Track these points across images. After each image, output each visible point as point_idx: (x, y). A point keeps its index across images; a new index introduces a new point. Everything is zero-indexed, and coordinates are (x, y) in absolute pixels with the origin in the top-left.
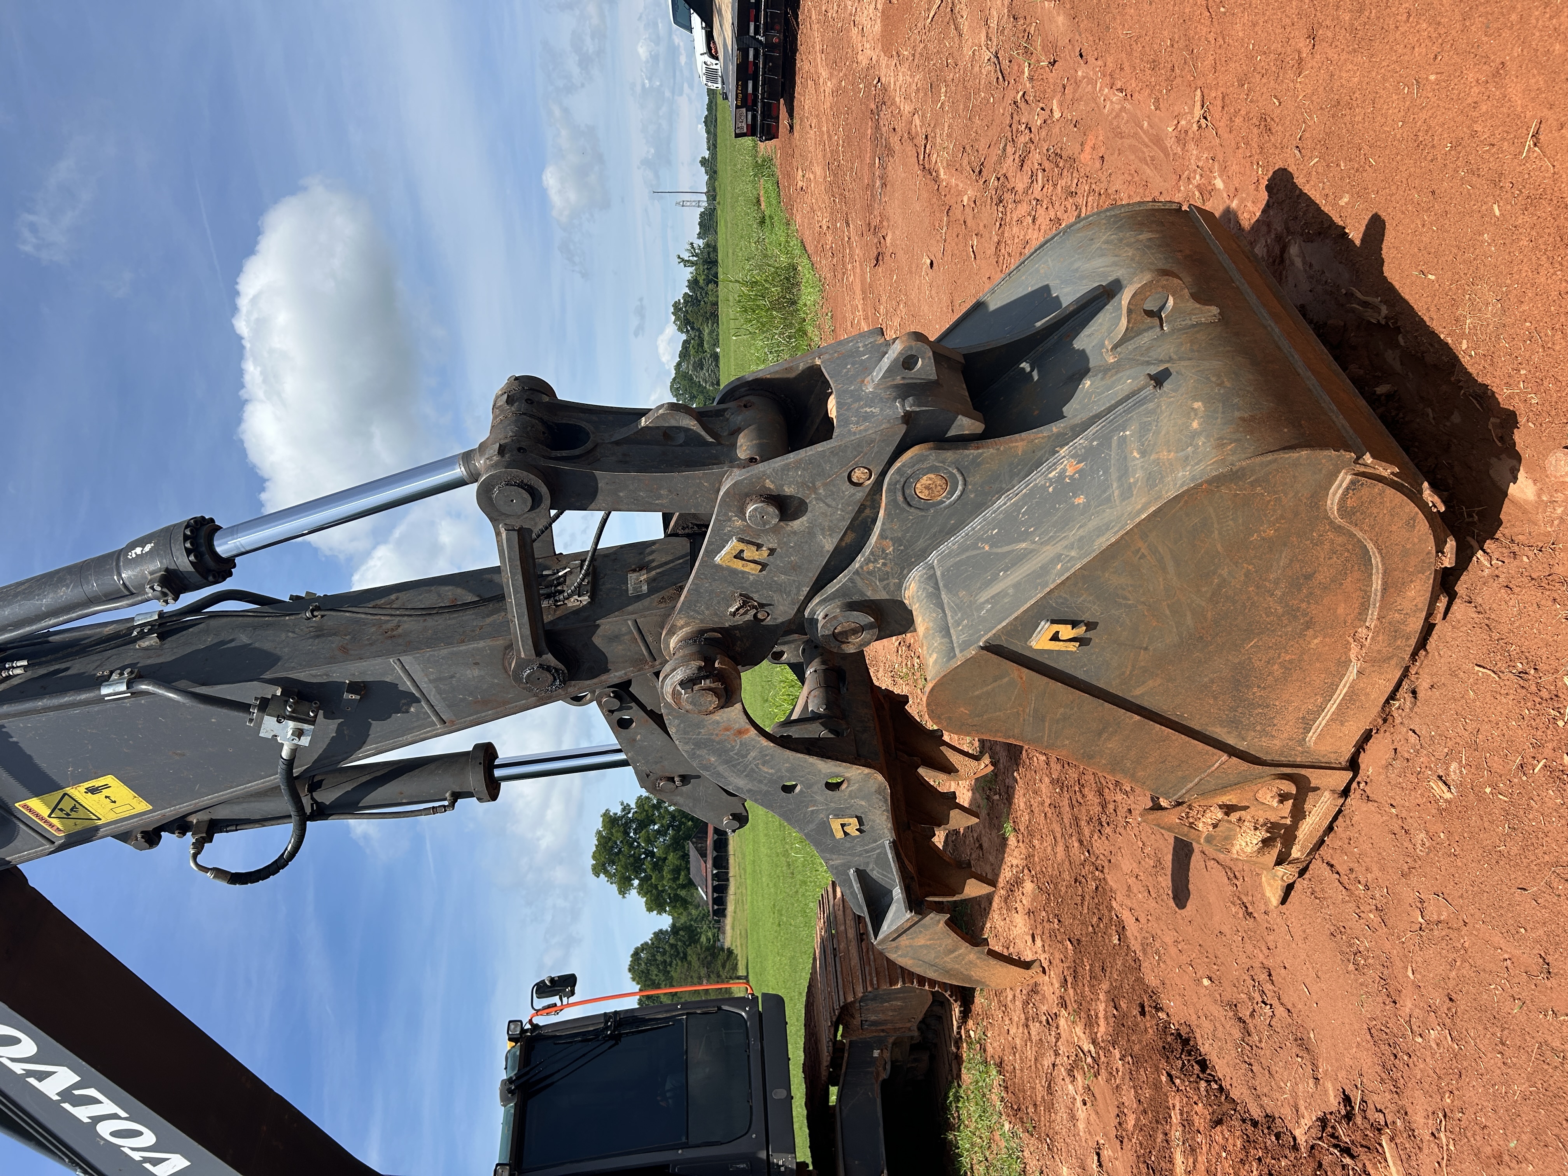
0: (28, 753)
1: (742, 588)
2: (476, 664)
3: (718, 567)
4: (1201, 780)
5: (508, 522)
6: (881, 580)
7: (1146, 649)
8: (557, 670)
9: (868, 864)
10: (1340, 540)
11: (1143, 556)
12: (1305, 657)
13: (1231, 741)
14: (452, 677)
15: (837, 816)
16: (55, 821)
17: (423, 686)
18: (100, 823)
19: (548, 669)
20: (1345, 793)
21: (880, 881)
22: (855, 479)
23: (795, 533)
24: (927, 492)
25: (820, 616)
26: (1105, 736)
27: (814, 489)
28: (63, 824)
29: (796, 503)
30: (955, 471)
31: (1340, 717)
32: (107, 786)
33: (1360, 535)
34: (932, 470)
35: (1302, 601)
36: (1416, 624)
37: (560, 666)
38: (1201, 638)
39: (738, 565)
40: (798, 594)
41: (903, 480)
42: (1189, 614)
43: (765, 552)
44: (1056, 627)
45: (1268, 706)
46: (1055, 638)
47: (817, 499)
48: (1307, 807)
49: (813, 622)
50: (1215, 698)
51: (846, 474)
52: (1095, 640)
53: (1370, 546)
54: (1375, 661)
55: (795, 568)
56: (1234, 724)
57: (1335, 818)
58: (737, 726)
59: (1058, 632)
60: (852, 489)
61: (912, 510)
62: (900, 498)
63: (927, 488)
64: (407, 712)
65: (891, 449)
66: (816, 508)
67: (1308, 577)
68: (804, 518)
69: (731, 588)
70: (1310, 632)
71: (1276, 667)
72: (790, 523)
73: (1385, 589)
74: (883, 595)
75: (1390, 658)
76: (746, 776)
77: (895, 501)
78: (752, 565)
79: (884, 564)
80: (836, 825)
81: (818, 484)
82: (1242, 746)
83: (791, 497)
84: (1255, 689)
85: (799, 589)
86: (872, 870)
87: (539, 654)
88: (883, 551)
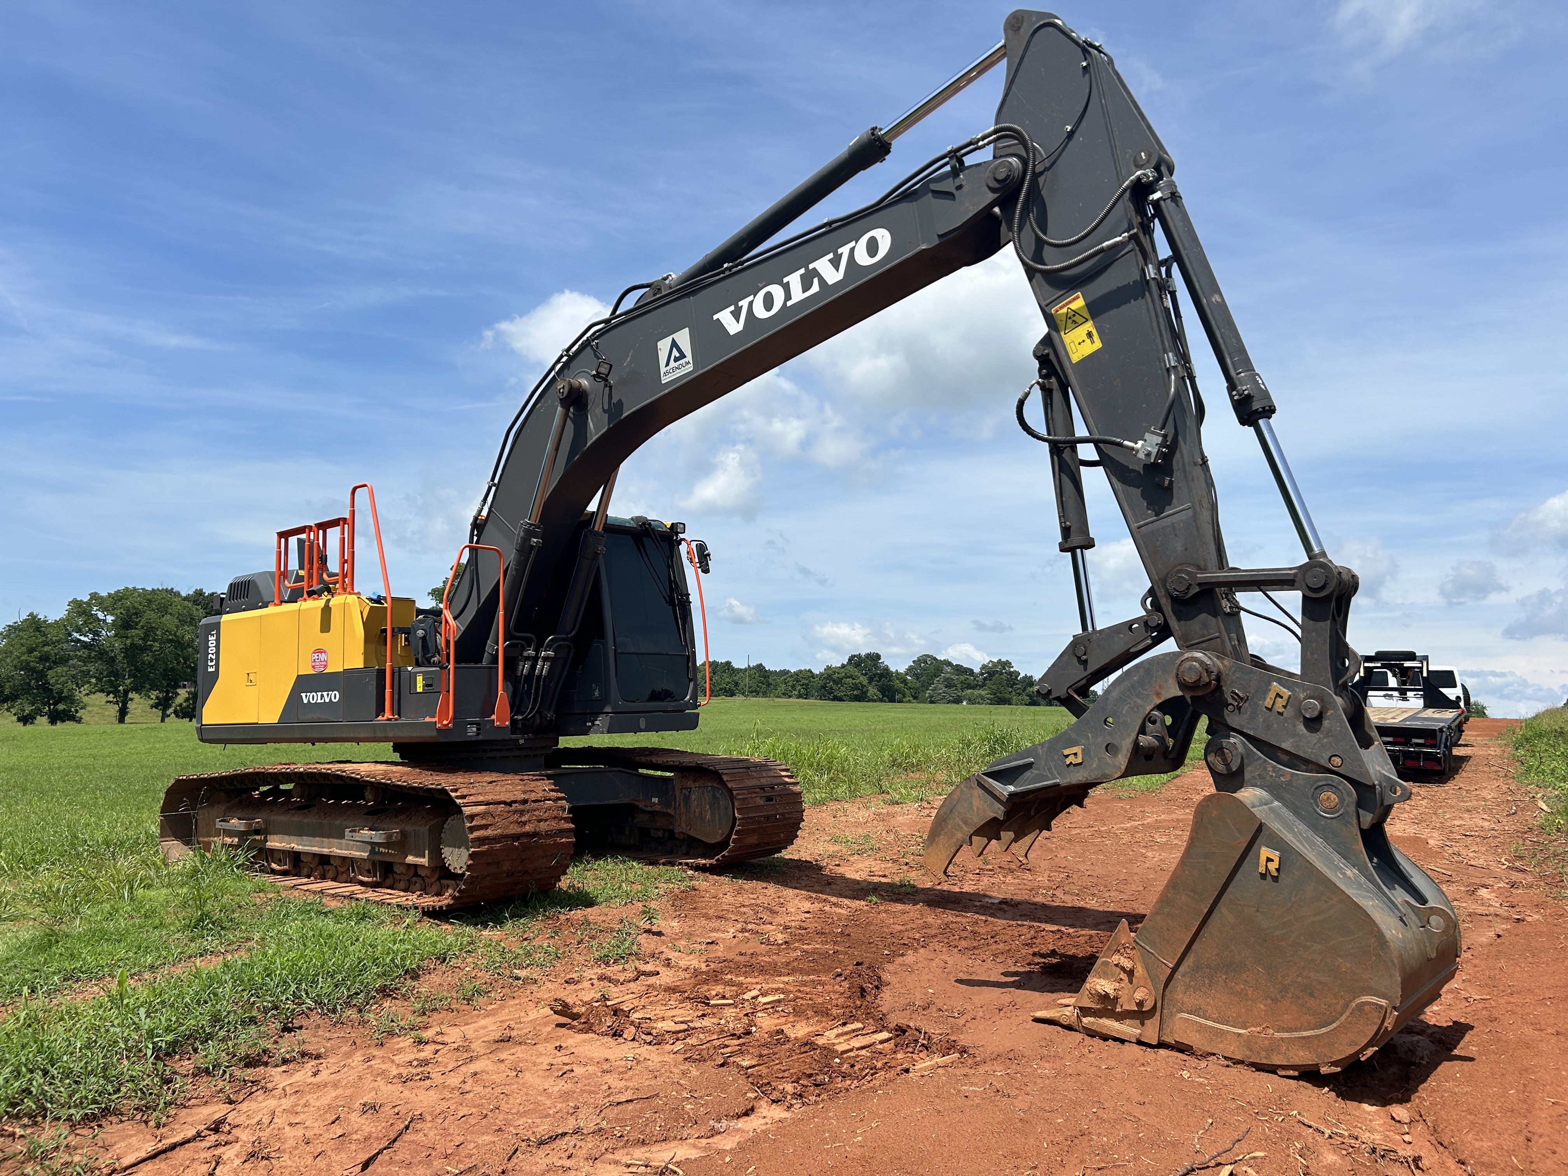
0: (1122, 307)
1: (1253, 697)
2: (1186, 549)
3: (1269, 684)
4: (1152, 954)
5: (1299, 575)
6: (1259, 775)
7: (1257, 911)
8: (1186, 593)
9: (1038, 769)
10: (1339, 1008)
11: (1326, 902)
12: (1250, 1002)
13: (1182, 969)
14: (1176, 535)
15: (1083, 750)
16: (1065, 310)
17: (1169, 519)
18: (1062, 333)
19: (1188, 589)
20: (1140, 1043)
21: (1022, 777)
22: (1333, 758)
23: (1295, 726)
24: (1325, 798)
25: (1232, 740)
26: (1192, 894)
27: (1326, 736)
28: (1063, 314)
29: (1318, 727)
30: (1341, 812)
31: (1202, 1028)
32: (1093, 342)
33: (1343, 1018)
34: (1342, 800)
35: (1293, 994)
36: (1277, 1060)
37: (1189, 595)
38: (1266, 940)
39: (1272, 695)
40: (1248, 728)
41: (1334, 784)
42: (1284, 932)
43: (1281, 710)
44: (1277, 860)
45: (1210, 986)
46: (1269, 860)
47: (1320, 738)
48: (1128, 1021)
49: (1228, 737)
50: (1217, 955)
51: (1337, 753)
52: (1264, 882)
53: (1335, 1025)
54: (1248, 1042)
55: (1268, 727)
56: (1197, 968)
57: (1116, 1039)
58: (1163, 692)
59: (1273, 861)
60: (1327, 757)
61: (1312, 790)
62: (1321, 783)
63: (1328, 798)
64: (1148, 509)
65: (1355, 777)
66: (1314, 738)
67: (1311, 995)
68: (1305, 731)
69: (1253, 691)
70: (1269, 1002)
71: (1242, 986)
72: (1302, 724)
73: (1304, 1038)
74: (1247, 776)
75: (1251, 1050)
76: (1120, 697)
77: (1320, 781)
78: (1271, 703)
79: (1272, 776)
80: (1077, 749)
81: (1331, 739)
82: (1178, 976)
83: (1321, 724)
84: (1224, 977)
85: (1251, 729)
86: (1032, 772)
87: (1199, 584)
88: (1282, 776)
